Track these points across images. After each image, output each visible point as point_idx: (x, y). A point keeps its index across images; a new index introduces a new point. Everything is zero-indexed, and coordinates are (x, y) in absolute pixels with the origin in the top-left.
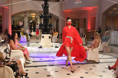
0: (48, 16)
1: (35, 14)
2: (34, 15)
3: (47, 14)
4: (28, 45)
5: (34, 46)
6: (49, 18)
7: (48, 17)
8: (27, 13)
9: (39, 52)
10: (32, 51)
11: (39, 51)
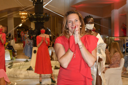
0: (42, 17)
1: (26, 13)
2: (24, 15)
3: (41, 15)
4: (10, 66)
5: (21, 67)
6: (44, 21)
7: (43, 19)
8: (12, 11)
9: (28, 77)
10: (16, 75)
11: (27, 75)
